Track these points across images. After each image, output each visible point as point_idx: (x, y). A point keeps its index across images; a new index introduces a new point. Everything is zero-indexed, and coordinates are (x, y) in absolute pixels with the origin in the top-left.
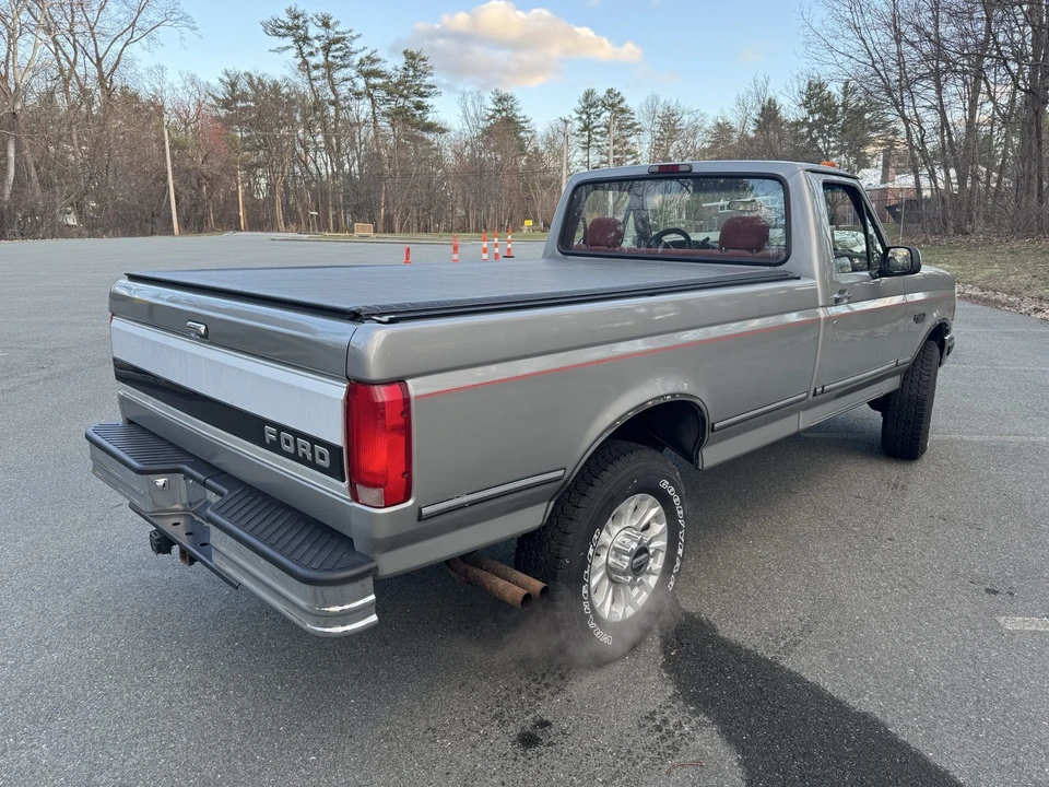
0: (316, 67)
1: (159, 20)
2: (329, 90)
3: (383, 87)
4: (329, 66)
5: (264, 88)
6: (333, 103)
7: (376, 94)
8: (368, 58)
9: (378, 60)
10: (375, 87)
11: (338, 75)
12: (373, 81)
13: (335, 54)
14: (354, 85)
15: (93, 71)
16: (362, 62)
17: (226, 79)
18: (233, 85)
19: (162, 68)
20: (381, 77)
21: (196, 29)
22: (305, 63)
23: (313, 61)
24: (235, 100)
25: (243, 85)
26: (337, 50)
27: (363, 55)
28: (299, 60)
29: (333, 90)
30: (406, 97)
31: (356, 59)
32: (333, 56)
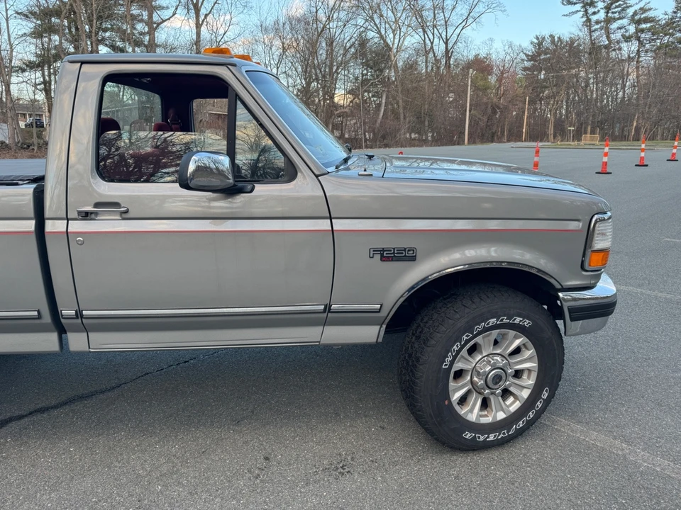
0: (598, 22)
1: (484, 10)
2: (604, 38)
3: (649, 30)
4: (608, 21)
5: (562, 43)
6: (606, 47)
7: (643, 36)
8: (641, 9)
9: (650, 9)
10: (642, 31)
11: (614, 26)
12: (643, 26)
13: (614, 10)
14: (627, 31)
15: (443, 46)
16: (635, 13)
17: (536, 41)
18: (540, 44)
19: (492, 40)
20: (650, 22)
21: (505, 11)
22: (589, 20)
23: (594, 18)
24: (539, 54)
25: (547, 44)
26: (617, 7)
27: (637, 7)
28: (584, 19)
29: (608, 37)
30: (672, 35)
31: (630, 11)
32: (613, 13)
